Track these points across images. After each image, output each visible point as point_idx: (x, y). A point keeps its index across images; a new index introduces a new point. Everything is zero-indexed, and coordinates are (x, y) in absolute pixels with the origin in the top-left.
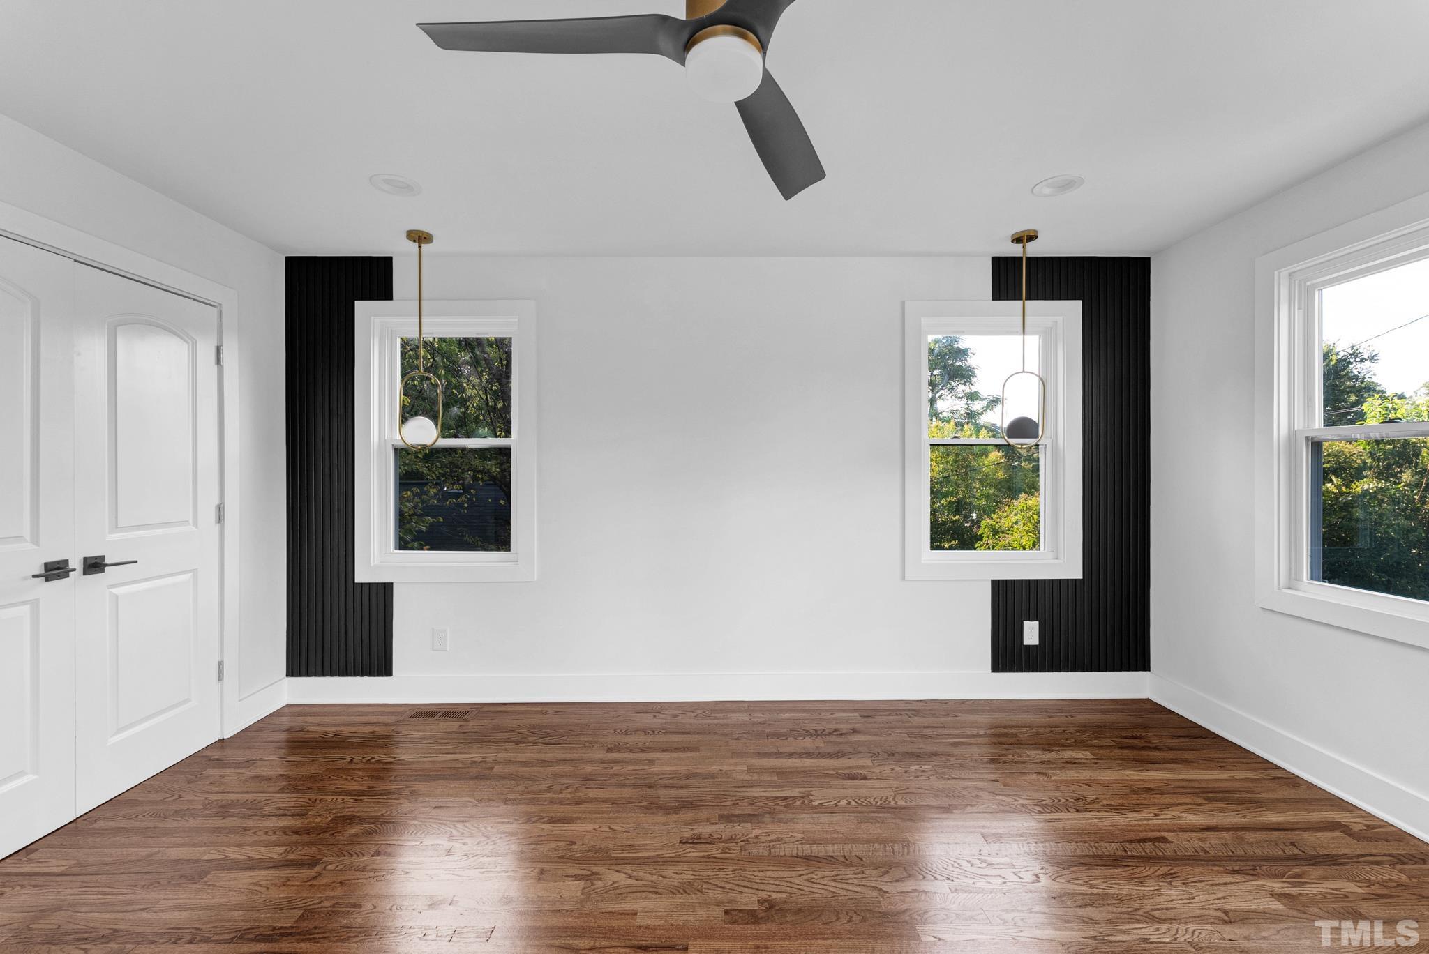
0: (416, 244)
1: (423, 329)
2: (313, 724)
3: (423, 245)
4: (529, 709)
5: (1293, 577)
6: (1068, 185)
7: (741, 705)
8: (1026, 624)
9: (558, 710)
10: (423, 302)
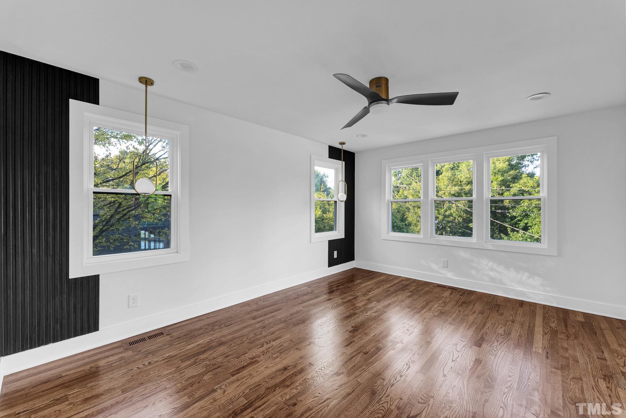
0: (145, 86)
1: (147, 132)
2: (63, 372)
3: (148, 86)
4: (191, 321)
5: (388, 232)
6: (364, 136)
7: (271, 295)
8: (335, 252)
9: (208, 317)
10: (148, 117)
